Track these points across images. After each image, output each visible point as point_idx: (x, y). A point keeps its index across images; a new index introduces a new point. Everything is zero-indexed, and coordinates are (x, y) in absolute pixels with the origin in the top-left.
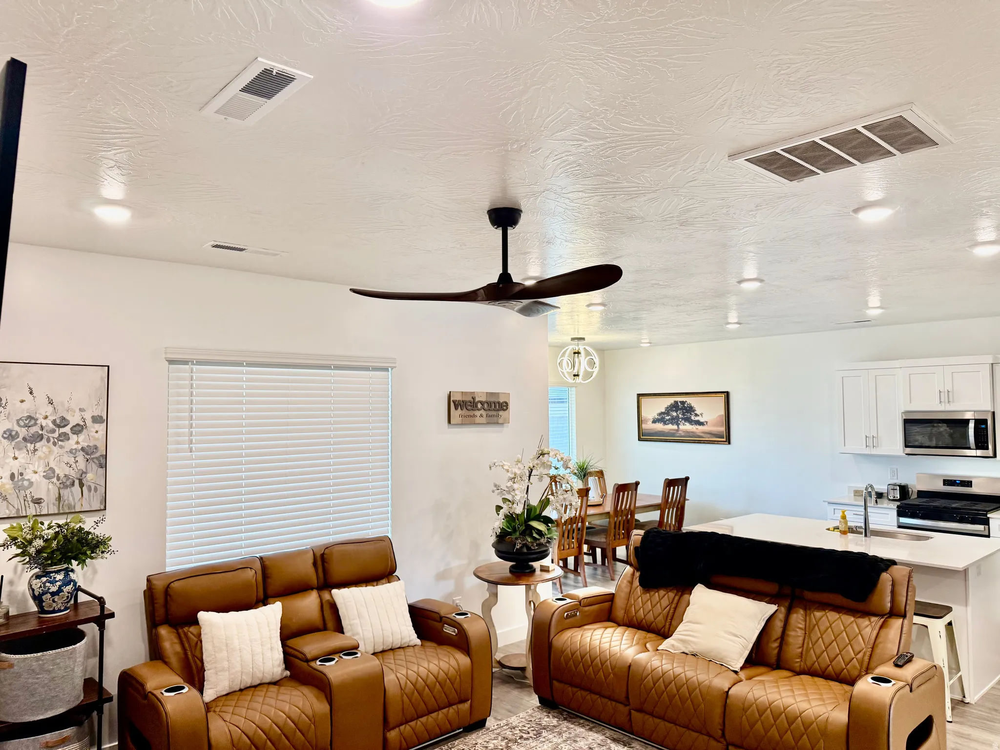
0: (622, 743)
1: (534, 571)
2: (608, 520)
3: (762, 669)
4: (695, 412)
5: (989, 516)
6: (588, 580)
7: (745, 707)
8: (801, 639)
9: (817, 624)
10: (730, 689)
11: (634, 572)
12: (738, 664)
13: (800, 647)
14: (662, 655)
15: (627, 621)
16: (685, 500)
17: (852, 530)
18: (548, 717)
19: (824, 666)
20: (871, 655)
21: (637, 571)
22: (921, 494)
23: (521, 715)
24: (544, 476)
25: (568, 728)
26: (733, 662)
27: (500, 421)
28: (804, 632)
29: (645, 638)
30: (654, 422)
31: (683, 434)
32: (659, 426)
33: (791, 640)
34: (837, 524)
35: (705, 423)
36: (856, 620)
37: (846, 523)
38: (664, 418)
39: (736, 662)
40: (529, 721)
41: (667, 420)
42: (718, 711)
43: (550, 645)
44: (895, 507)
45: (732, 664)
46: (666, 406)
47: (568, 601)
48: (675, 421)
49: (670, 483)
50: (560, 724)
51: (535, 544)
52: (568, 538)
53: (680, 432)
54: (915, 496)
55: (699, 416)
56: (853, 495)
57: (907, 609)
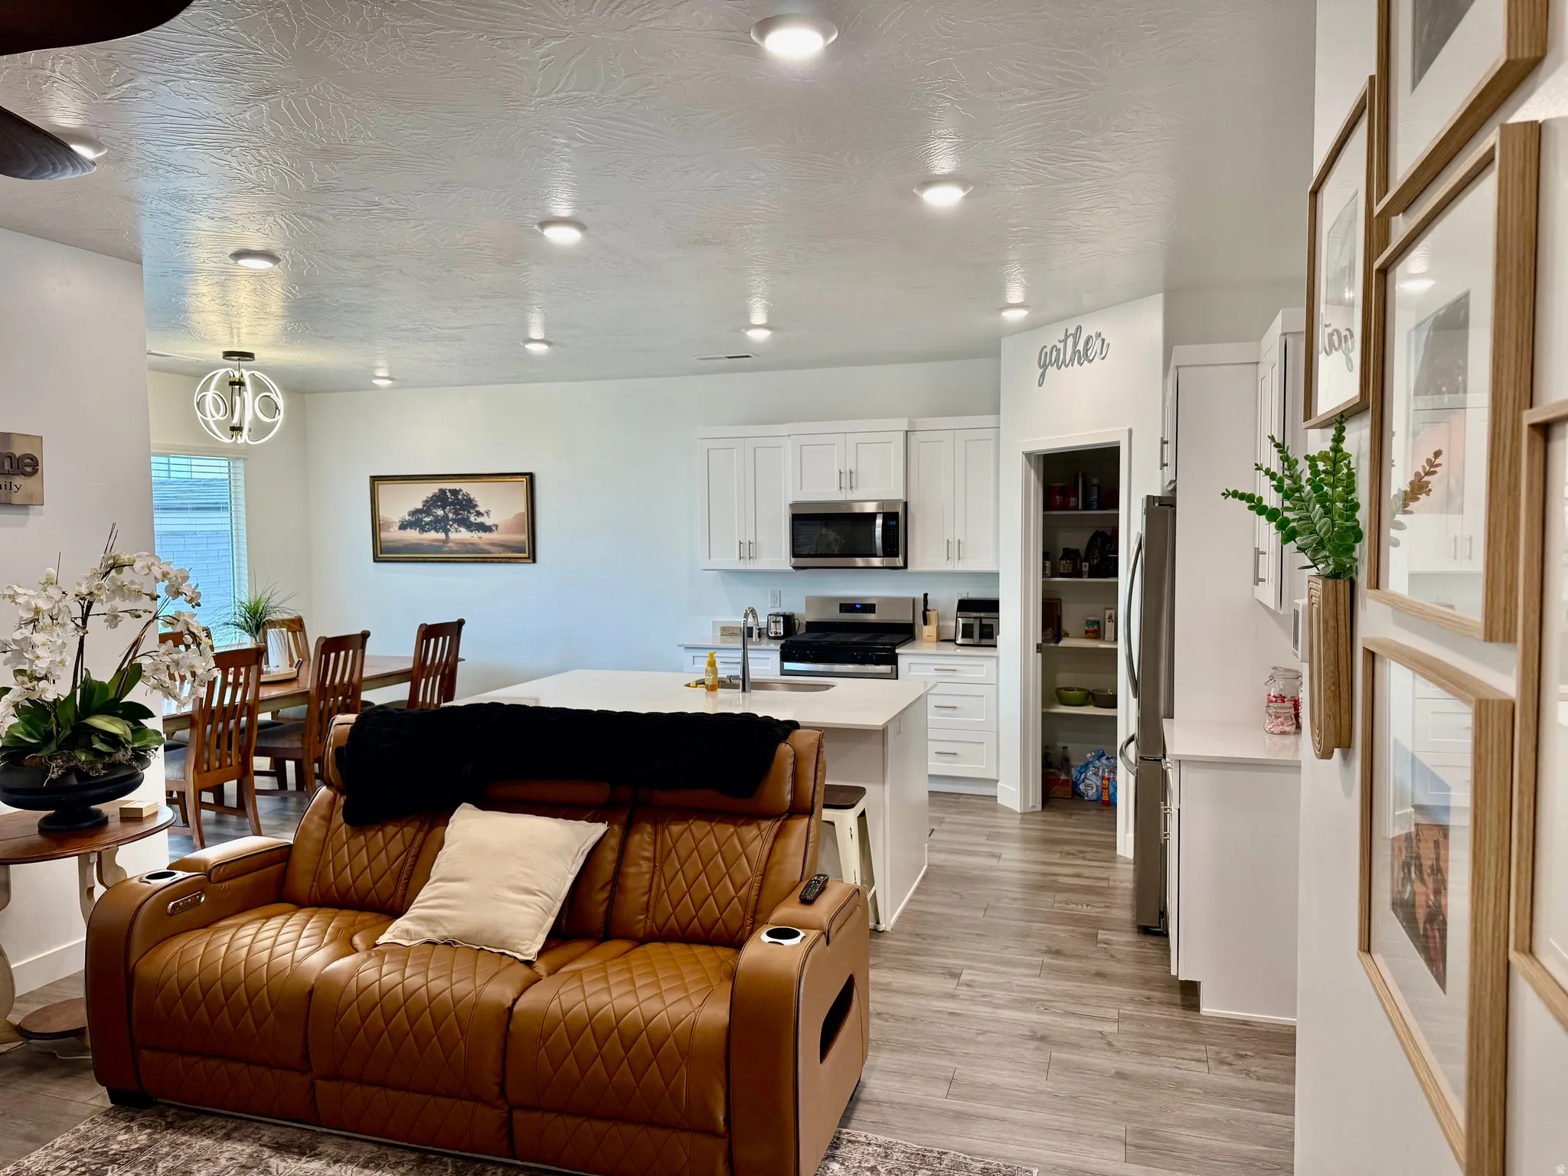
0: (296, 1150)
1: (105, 821)
2: (306, 706)
3: (579, 947)
4: (477, 509)
5: (897, 651)
6: (262, 822)
7: (546, 1028)
8: (648, 876)
9: (674, 846)
10: (515, 1001)
11: (335, 795)
12: (531, 948)
13: (645, 894)
14: (381, 955)
15: (318, 894)
16: (456, 660)
17: (726, 684)
18: (129, 1129)
19: (684, 921)
20: (761, 887)
21: (342, 794)
22: (811, 626)
23: (59, 1142)
24: (120, 614)
25: (174, 1145)
26: (524, 945)
27: (17, 498)
28: (651, 864)
29: (353, 924)
30: (403, 526)
31: (455, 548)
32: (413, 535)
33: (630, 883)
34: (702, 676)
35: (494, 528)
36: (738, 830)
37: (715, 672)
38: (422, 520)
39: (530, 942)
40: (77, 1152)
41: (427, 524)
42: (493, 1048)
43: (130, 976)
44: (778, 647)
45: (522, 948)
46: (425, 499)
47: (180, 875)
48: (440, 525)
49: (429, 632)
50: (156, 1141)
51: (100, 766)
52: (218, 747)
53: (450, 544)
54: (802, 630)
55: (483, 515)
56: (719, 634)
57: (815, 801)
